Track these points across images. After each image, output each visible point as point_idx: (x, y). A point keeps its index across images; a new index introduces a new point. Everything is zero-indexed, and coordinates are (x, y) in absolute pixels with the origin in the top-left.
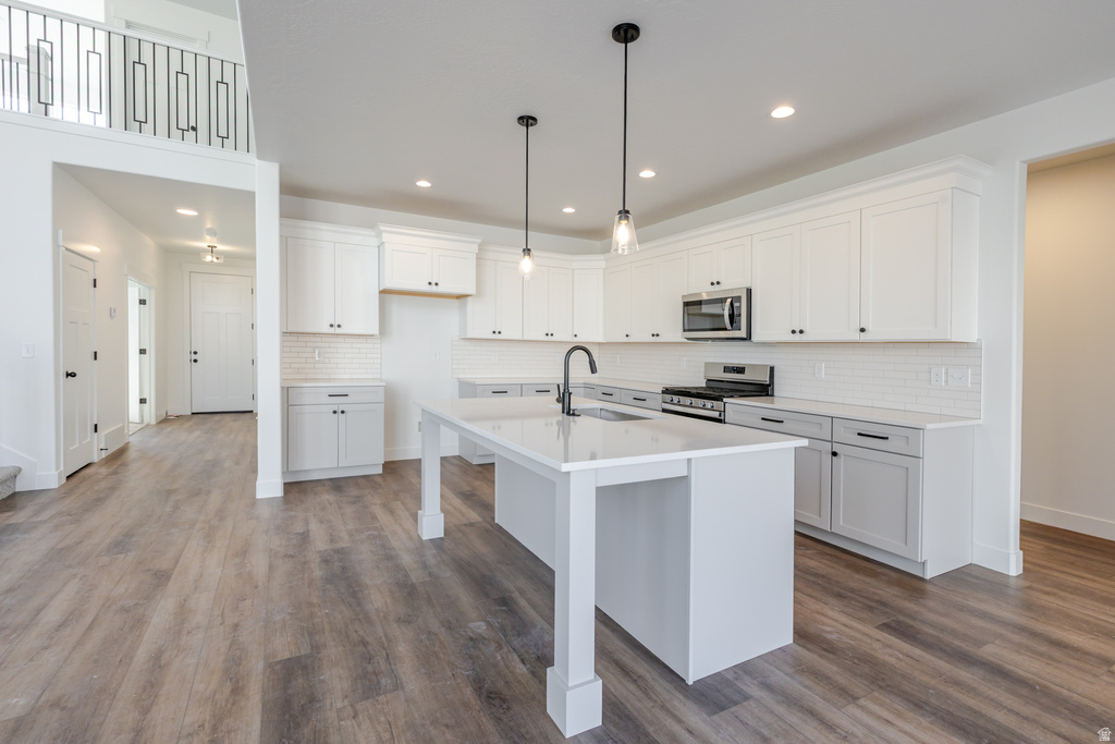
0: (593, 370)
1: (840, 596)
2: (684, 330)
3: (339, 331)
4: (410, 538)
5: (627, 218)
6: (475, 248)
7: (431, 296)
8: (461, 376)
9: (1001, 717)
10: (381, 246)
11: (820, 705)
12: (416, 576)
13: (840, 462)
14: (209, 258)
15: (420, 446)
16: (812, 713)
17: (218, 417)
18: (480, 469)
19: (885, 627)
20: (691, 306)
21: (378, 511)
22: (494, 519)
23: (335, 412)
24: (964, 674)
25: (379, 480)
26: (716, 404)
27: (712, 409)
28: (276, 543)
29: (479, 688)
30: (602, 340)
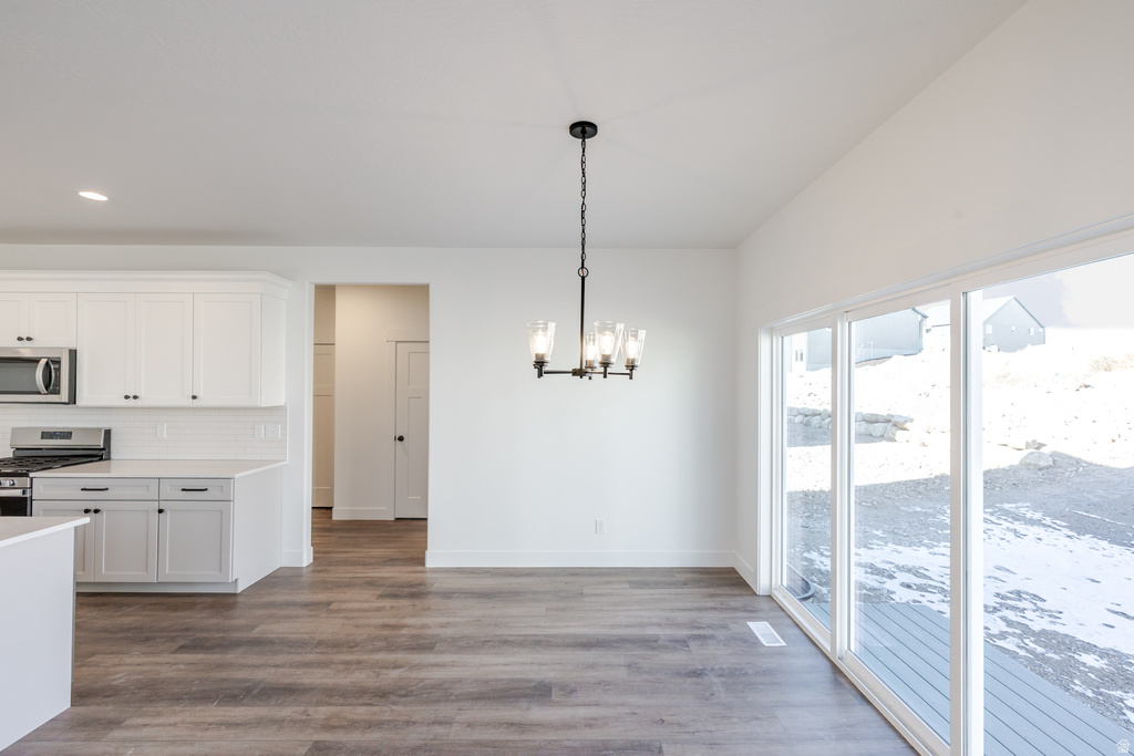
13: (167, 516)
19: (183, 649)
26: (19, 481)
27: (13, 487)
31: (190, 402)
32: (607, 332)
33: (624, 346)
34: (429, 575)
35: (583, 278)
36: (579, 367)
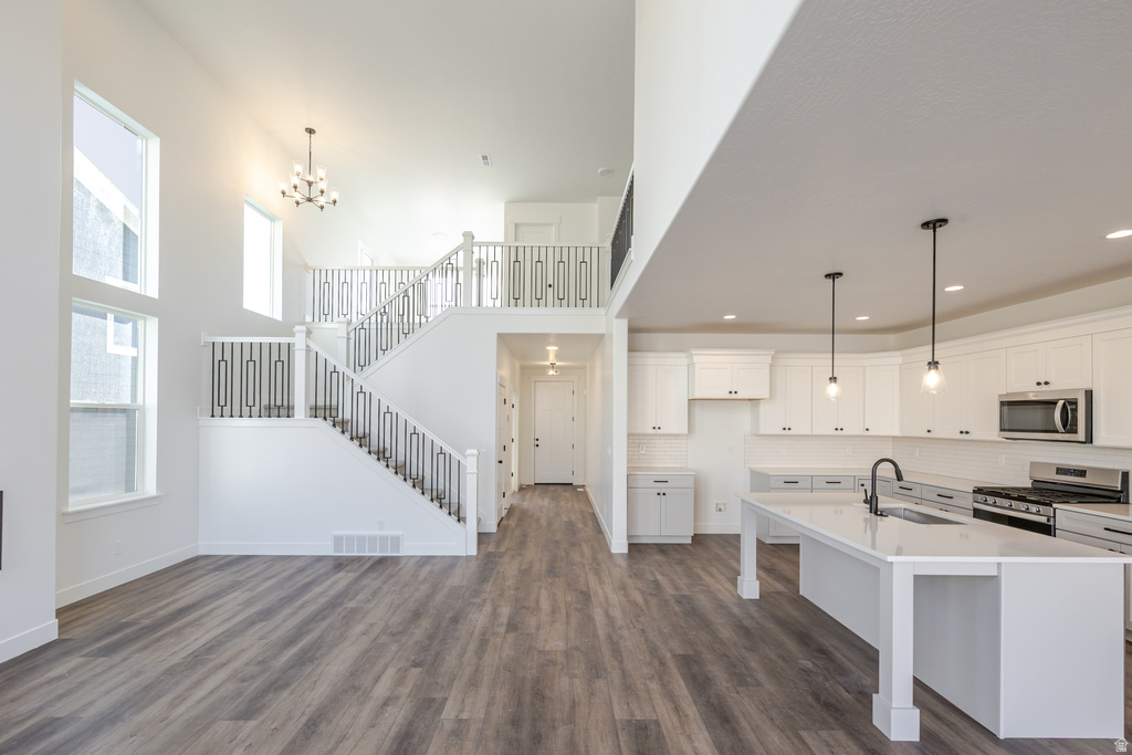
0: (900, 477)
2: (1002, 430)
3: (659, 432)
4: (733, 595)
5: (937, 368)
6: (769, 359)
7: (732, 401)
8: (753, 466)
10: (691, 366)
12: (747, 622)
14: (551, 372)
15: (739, 524)
17: (552, 488)
18: (773, 548)
20: (1010, 406)
21: (701, 573)
23: (658, 494)
25: (690, 548)
26: (1044, 508)
27: (1038, 513)
28: (640, 585)
29: (818, 699)
30: (897, 434)
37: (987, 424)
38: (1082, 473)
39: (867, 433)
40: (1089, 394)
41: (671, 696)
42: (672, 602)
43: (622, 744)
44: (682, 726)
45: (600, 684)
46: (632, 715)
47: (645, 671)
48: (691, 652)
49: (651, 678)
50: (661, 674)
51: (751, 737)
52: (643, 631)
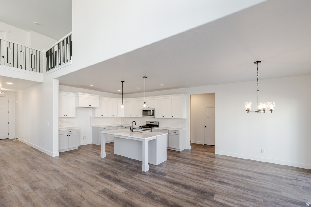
0: (136, 125)
1: (171, 155)
2: (143, 115)
3: (66, 116)
4: (100, 158)
6: (99, 98)
7: (89, 108)
8: (93, 125)
9: (188, 162)
10: (78, 97)
11: (171, 164)
12: (108, 162)
13: (170, 136)
16: (170, 165)
19: (177, 157)
20: (144, 111)
21: (87, 155)
22: (113, 153)
23: (68, 136)
24: (185, 159)
26: (150, 129)
27: (149, 130)
28: (72, 163)
29: (131, 171)
30: (124, 116)
31: (171, 117)
32: (265, 104)
33: (269, 106)
34: (215, 155)
35: (258, 93)
36: (257, 111)
37: (140, 114)
38: (153, 122)
39: (118, 116)
40: (155, 109)
41: (105, 183)
42: (86, 164)
43: (102, 196)
44: (111, 186)
45: (84, 188)
46: (99, 190)
47: (93, 180)
48: (101, 172)
49: (96, 181)
50: (98, 180)
51: (126, 182)
52: (84, 173)
